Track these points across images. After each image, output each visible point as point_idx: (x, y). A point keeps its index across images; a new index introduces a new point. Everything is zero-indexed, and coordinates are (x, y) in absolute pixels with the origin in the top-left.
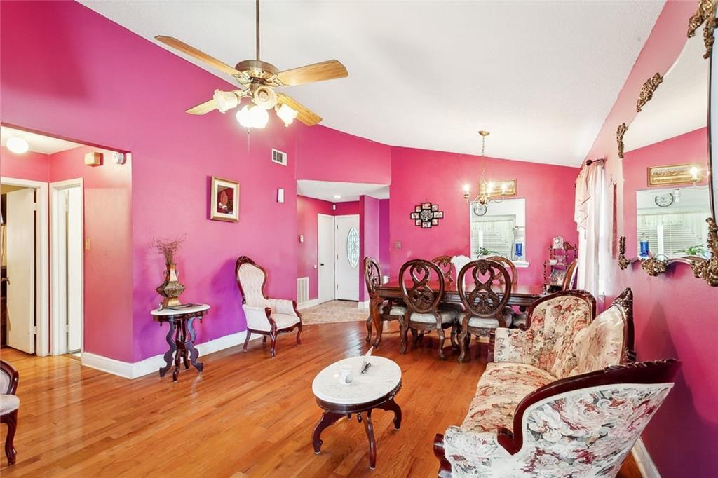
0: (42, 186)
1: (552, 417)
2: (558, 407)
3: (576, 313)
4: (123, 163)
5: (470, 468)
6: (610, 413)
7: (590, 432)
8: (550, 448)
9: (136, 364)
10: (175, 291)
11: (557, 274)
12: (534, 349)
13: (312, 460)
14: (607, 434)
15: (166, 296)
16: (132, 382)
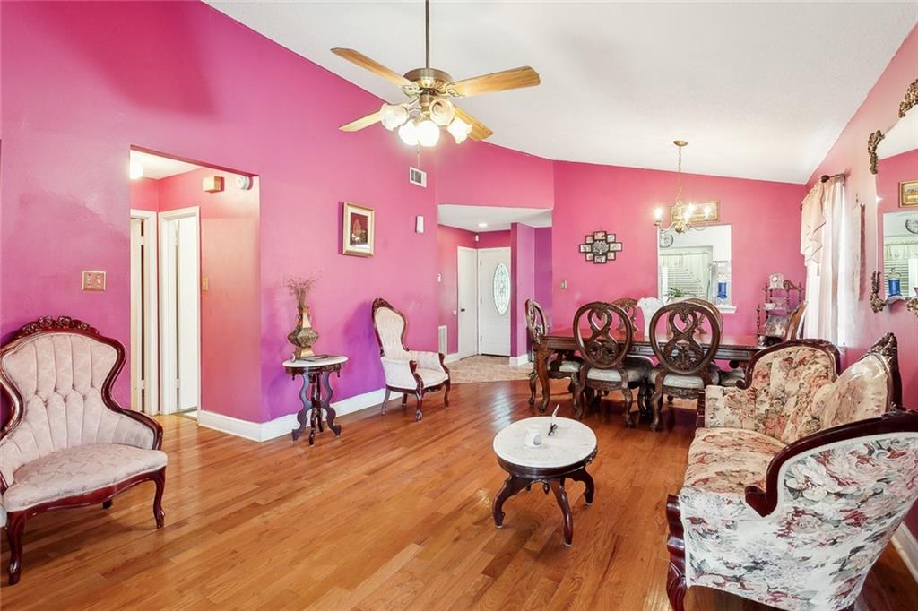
0: (150, 216)
1: (816, 471)
2: (824, 459)
3: (814, 367)
4: (249, 188)
5: (711, 532)
6: (888, 466)
7: (863, 488)
8: (812, 507)
9: (264, 425)
10: (308, 339)
11: (775, 321)
12: (757, 412)
13: (494, 534)
14: (882, 491)
15: (299, 345)
16: (263, 445)
